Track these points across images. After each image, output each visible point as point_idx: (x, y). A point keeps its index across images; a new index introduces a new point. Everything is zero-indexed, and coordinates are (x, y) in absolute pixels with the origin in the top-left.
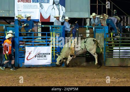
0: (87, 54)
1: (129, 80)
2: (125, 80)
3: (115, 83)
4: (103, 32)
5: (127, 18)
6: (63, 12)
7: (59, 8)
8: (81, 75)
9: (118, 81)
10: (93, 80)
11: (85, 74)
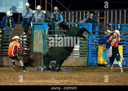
0: (24, 53)
1: (70, 82)
2: (67, 81)
4: (43, 29)
8: (18, 76)
9: (58, 82)
10: (32, 81)
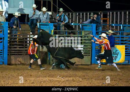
1: (74, 79)
2: (71, 79)
3: (60, 82)
4: (48, 29)
5: (72, 14)
6: (6, 7)
7: (2, 4)
8: (25, 73)
9: (63, 80)
10: (38, 79)
11: (29, 73)
